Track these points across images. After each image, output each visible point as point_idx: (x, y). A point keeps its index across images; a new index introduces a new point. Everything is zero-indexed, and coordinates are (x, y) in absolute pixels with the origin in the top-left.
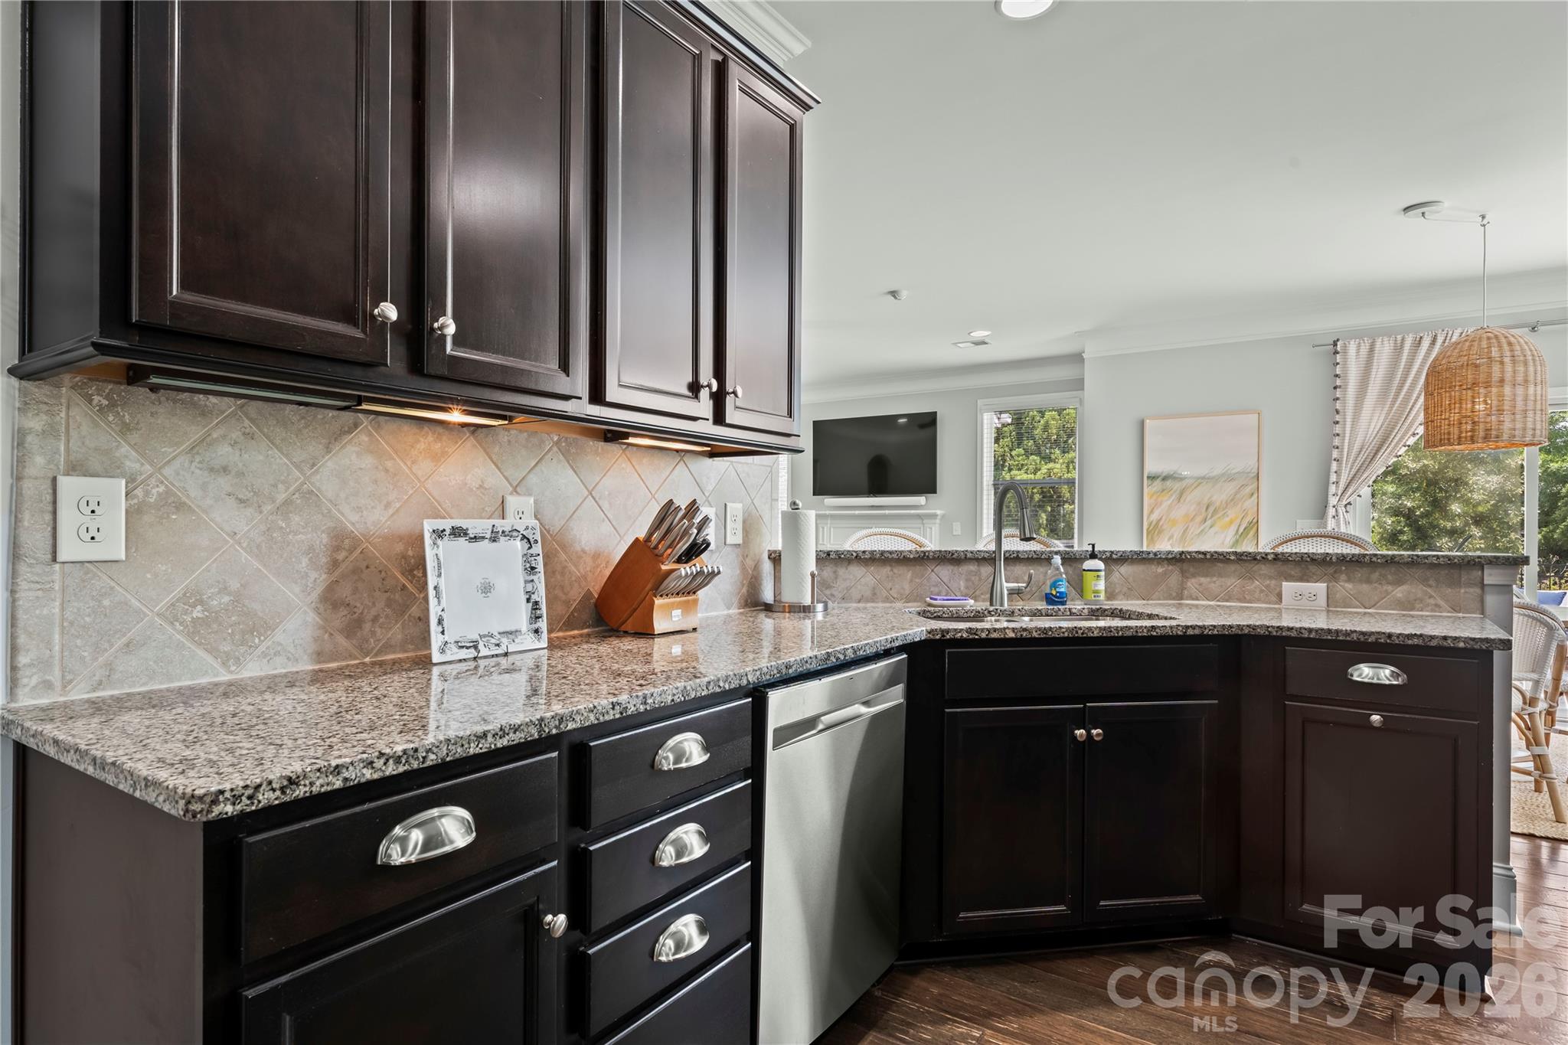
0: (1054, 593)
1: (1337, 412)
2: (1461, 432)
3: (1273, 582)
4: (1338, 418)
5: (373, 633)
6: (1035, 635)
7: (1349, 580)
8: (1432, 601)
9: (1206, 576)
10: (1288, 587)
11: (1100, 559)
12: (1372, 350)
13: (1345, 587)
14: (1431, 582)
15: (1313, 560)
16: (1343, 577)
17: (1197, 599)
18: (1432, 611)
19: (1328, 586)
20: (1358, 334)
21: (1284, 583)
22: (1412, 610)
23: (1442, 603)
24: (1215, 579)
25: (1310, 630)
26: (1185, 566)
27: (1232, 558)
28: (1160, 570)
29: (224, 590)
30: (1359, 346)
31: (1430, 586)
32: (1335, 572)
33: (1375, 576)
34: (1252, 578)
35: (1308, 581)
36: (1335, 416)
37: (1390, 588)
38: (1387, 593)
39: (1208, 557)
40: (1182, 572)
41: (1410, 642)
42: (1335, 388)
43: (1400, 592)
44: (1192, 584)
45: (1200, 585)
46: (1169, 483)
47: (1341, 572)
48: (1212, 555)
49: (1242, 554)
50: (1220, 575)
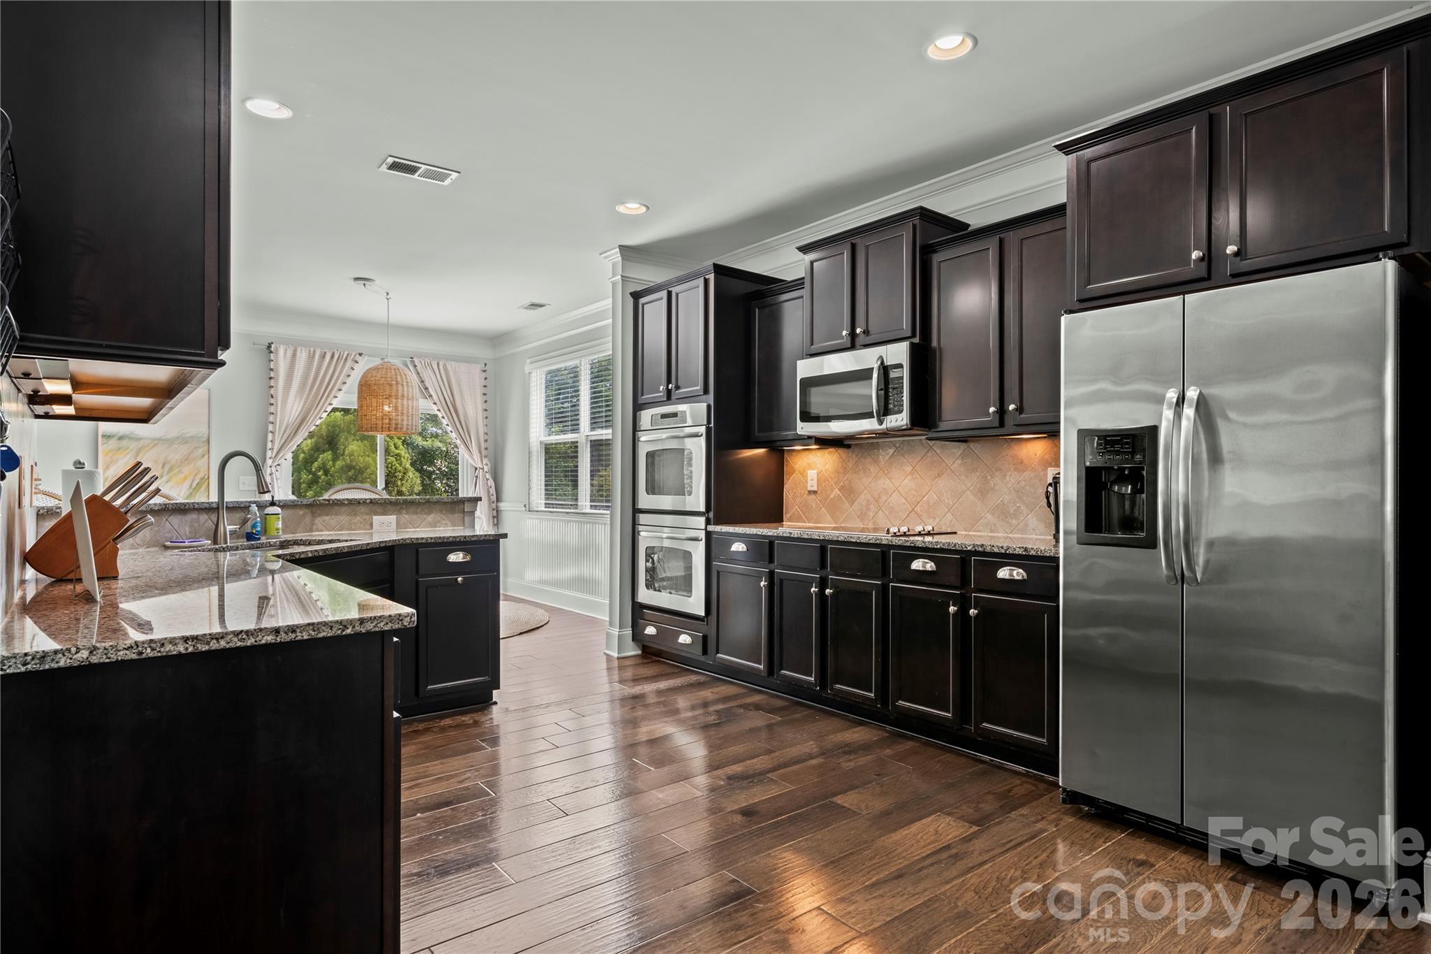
0: (254, 531)
1: (272, 397)
3: (368, 517)
4: (272, 401)
7: (407, 514)
8: (444, 522)
9: (327, 515)
10: (377, 519)
11: (278, 506)
12: (294, 355)
13: (406, 517)
14: (444, 512)
15: (391, 502)
16: (404, 511)
17: (322, 531)
18: (444, 527)
19: (397, 518)
20: (287, 342)
21: (374, 517)
22: (435, 527)
23: (448, 522)
24: (333, 517)
26: (314, 509)
27: (346, 502)
28: (301, 512)
30: (286, 350)
31: (443, 514)
32: (400, 509)
33: (419, 510)
34: (356, 515)
35: (386, 515)
36: (269, 399)
37: (425, 516)
38: (425, 519)
39: (331, 502)
40: (313, 513)
41: (473, 539)
42: (270, 378)
43: (430, 518)
44: (319, 521)
45: (324, 521)
47: (404, 509)
48: (333, 502)
49: (351, 500)
50: (337, 514)
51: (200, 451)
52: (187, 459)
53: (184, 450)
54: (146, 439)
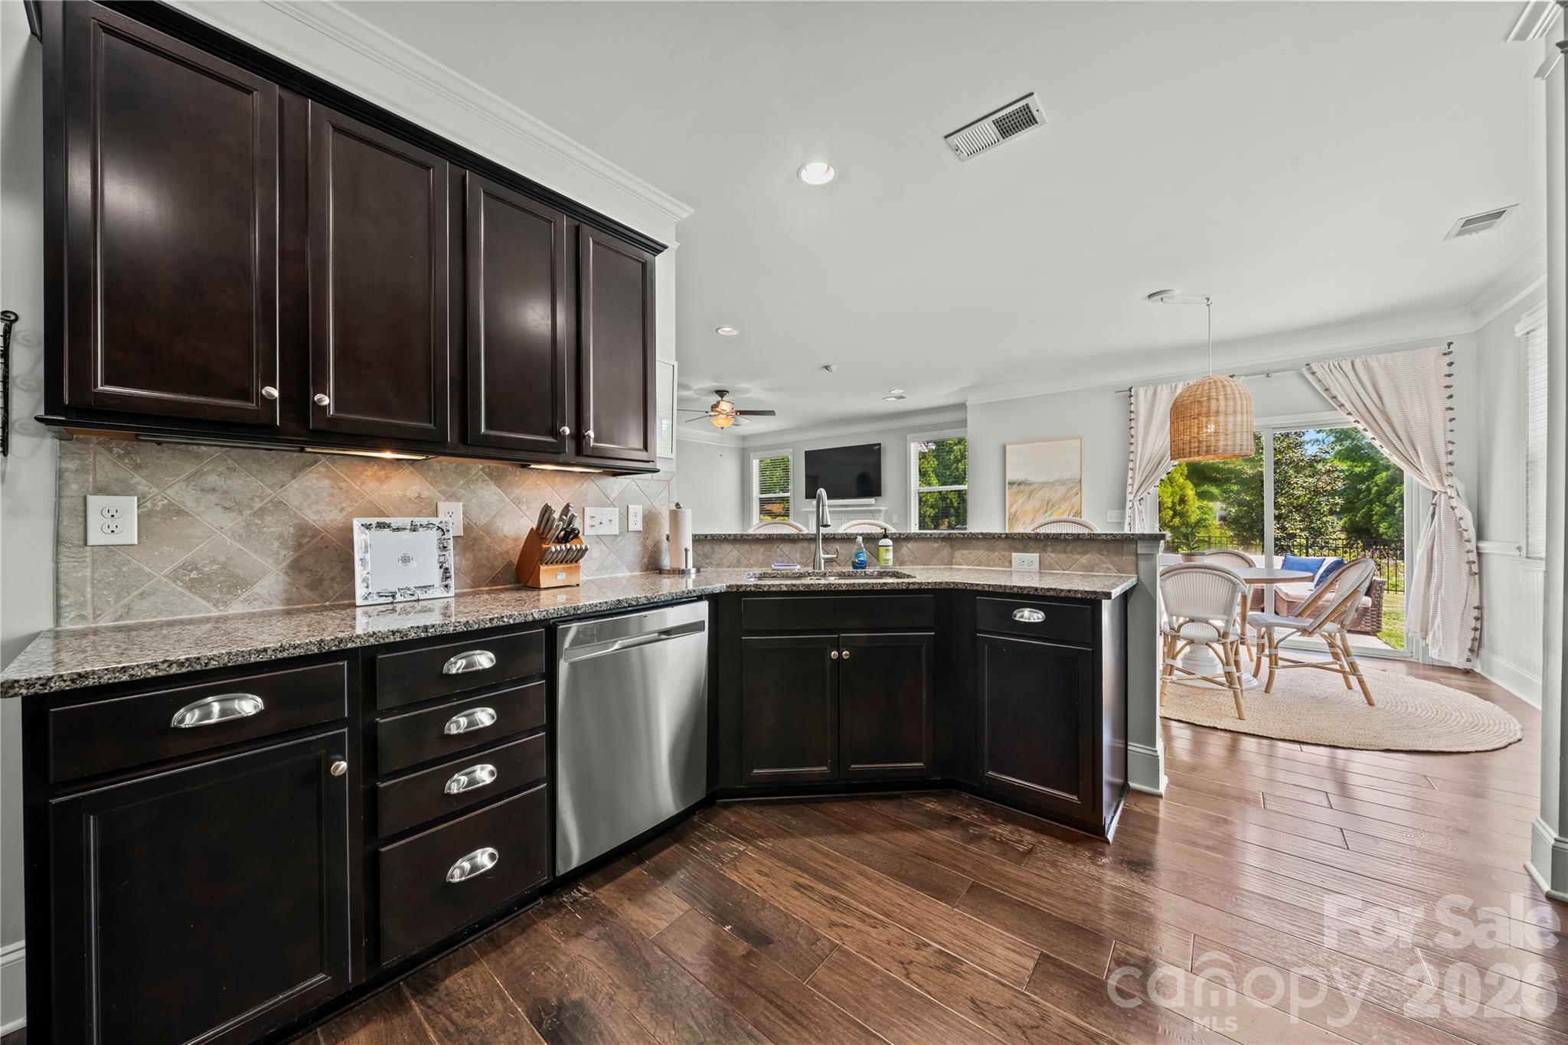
0: (857, 561)
1: (1132, 437)
2: (1191, 448)
3: (1007, 553)
4: (1132, 441)
5: (332, 588)
6: (801, 589)
7: (1053, 552)
8: (1105, 565)
9: (965, 549)
10: (1016, 556)
11: (890, 539)
12: (1155, 394)
13: (1051, 556)
14: (1104, 552)
15: (1029, 538)
16: (1049, 549)
17: (961, 565)
18: (1105, 572)
19: (1040, 556)
20: (1146, 383)
21: (1013, 554)
22: (1092, 572)
23: (1111, 567)
24: (971, 551)
25: (989, 586)
26: (954, 542)
27: (980, 537)
28: (936, 545)
29: (214, 561)
30: (1146, 390)
31: (1103, 555)
32: (1044, 546)
33: (1069, 548)
34: (994, 550)
35: (1028, 552)
36: (1129, 439)
37: (1078, 557)
38: (1077, 560)
39: (966, 536)
40: (952, 547)
41: (1048, 594)
42: (1130, 420)
43: (1085, 559)
44: (958, 554)
45: (963, 555)
46: (1022, 487)
47: (1048, 546)
49: (986, 534)
50: (975, 549)
51: (1074, 491)
52: (1064, 498)
53: (1062, 490)
54: (1037, 483)
